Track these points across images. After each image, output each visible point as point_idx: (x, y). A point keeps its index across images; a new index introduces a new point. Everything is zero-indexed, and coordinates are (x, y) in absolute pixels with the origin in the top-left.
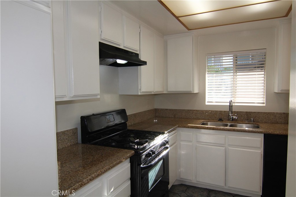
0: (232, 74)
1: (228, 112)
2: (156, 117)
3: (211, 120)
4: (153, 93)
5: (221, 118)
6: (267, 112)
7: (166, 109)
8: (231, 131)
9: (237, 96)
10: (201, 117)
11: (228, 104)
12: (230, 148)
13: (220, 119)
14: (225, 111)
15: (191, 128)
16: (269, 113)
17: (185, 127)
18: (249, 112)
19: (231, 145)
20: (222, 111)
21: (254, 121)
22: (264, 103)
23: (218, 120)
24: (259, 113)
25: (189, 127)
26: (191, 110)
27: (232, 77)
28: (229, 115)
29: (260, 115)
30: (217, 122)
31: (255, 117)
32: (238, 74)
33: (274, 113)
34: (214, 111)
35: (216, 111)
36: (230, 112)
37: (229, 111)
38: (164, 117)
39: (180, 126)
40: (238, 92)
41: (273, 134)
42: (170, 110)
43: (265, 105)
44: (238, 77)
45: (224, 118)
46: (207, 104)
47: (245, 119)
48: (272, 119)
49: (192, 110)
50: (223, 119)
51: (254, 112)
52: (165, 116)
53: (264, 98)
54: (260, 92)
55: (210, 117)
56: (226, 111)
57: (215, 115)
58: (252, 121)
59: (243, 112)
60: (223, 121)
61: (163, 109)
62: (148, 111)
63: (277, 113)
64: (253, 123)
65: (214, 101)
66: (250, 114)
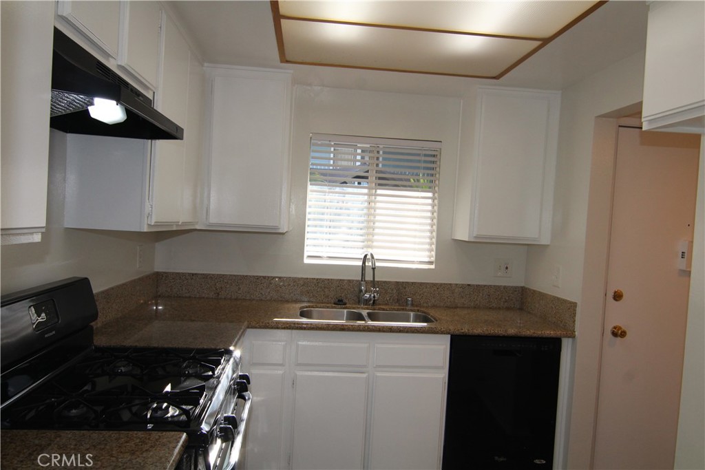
0: (366, 191)
1: (359, 283)
2: (157, 298)
3: (318, 303)
4: (175, 228)
5: (340, 298)
6: (437, 284)
7: (193, 274)
8: (384, 331)
9: (375, 244)
10: (292, 295)
11: (360, 263)
12: (379, 374)
13: (339, 301)
14: (349, 281)
15: (284, 328)
16: (441, 284)
17: (266, 327)
18: (403, 282)
19: (380, 366)
20: (344, 280)
21: (412, 305)
22: (431, 263)
23: (335, 304)
24: (421, 284)
25: (277, 326)
26: (264, 277)
27: (366, 197)
28: (361, 291)
29: (424, 290)
30: (332, 308)
31: (415, 295)
32: (379, 192)
33: (450, 284)
34: (323, 280)
35: (328, 280)
36: (362, 283)
37: (362, 281)
38: (186, 297)
39: (253, 324)
40: (378, 234)
41: (470, 334)
42: (205, 276)
43: (433, 267)
44: (379, 198)
45: (346, 298)
46: (306, 261)
47: (393, 300)
48: (447, 298)
49: (268, 277)
50: (345, 301)
51: (413, 283)
52: (188, 295)
53: (430, 250)
54: (424, 237)
55: (313, 296)
56: (353, 280)
57: (326, 290)
58: (409, 303)
59: (390, 282)
60: (345, 304)
61: (184, 274)
62: (139, 279)
63: (457, 284)
64: (412, 308)
65: (325, 255)
66: (405, 288)
